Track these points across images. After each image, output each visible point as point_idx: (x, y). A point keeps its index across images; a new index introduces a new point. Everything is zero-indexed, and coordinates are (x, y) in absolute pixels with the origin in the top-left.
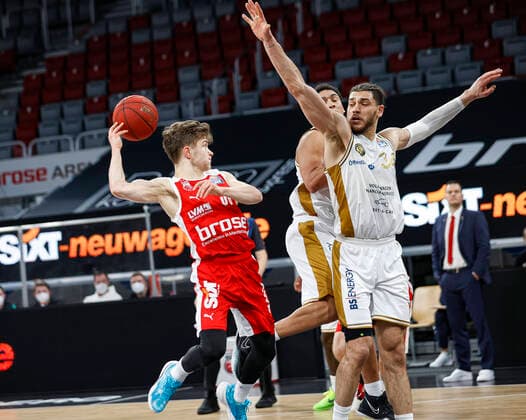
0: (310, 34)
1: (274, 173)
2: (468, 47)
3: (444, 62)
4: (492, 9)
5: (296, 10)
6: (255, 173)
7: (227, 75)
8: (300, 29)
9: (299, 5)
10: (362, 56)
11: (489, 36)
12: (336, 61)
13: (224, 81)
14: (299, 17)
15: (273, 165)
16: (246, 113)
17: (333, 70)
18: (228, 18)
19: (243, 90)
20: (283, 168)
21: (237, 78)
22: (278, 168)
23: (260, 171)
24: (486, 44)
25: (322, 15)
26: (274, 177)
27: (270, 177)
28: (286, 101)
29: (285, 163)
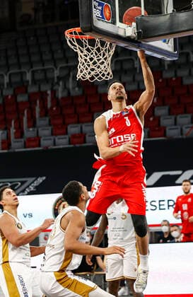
0: (54, 109)
1: (30, 184)
4: (155, 100)
5: (47, 95)
6: (20, 184)
7: (7, 129)
8: (49, 105)
9: (49, 92)
10: (83, 122)
11: (153, 115)
12: (69, 124)
13: (6, 132)
14: (49, 99)
15: (30, 180)
16: (17, 150)
17: (67, 129)
18: (10, 97)
19: (16, 137)
20: (35, 182)
21: (13, 131)
22: (33, 182)
23: (23, 183)
24: (151, 119)
25: (62, 98)
26: (30, 187)
27: (28, 187)
28: (39, 145)
29: (36, 179)
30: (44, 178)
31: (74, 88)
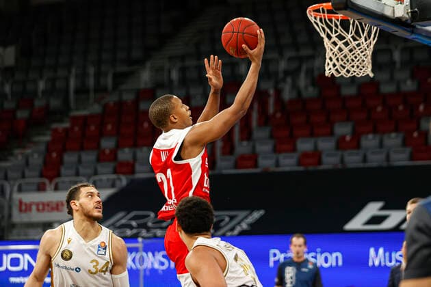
0: (278, 115)
1: (242, 220)
2: (401, 135)
3: (381, 145)
4: (421, 108)
5: (269, 96)
6: (227, 219)
8: (271, 110)
10: (318, 135)
11: (418, 128)
12: (298, 137)
14: (271, 101)
15: (242, 214)
16: (225, 172)
17: (295, 145)
19: (224, 153)
20: (250, 217)
22: (246, 217)
23: (232, 218)
24: (415, 134)
25: (291, 101)
26: (243, 224)
27: (239, 223)
28: (256, 165)
29: (250, 214)
30: (262, 212)
31: (306, 87)
